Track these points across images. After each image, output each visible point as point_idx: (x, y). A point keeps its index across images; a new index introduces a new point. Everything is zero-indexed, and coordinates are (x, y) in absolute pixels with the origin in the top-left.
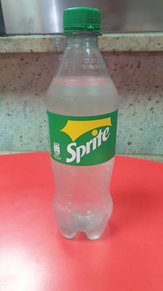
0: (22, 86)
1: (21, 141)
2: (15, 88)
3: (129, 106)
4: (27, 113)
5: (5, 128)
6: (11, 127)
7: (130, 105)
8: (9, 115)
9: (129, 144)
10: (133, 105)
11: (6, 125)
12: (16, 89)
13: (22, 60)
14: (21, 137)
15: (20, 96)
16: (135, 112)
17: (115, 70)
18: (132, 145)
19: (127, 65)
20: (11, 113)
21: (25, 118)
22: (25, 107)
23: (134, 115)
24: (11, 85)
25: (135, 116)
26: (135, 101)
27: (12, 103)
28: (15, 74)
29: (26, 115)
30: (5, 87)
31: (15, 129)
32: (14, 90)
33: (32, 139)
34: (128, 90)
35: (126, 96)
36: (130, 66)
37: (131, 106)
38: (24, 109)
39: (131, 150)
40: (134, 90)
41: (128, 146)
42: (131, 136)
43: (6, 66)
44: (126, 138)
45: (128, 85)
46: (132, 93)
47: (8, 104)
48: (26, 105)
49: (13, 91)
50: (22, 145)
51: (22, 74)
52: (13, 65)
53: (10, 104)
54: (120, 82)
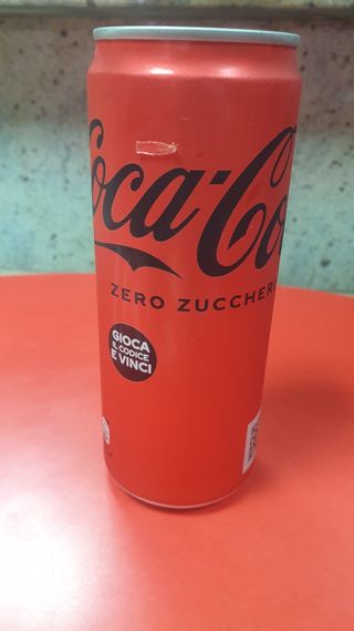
0: (61, 106)
1: (53, 246)
2: (42, 109)
3: (331, 167)
4: (72, 175)
5: (16, 213)
6: (30, 210)
7: (335, 163)
8: (26, 179)
9: (325, 263)
10: (341, 165)
11: (17, 205)
12: (44, 114)
13: (64, 34)
14: (54, 237)
15: (54, 132)
16: (346, 183)
17: (303, 69)
18: (331, 267)
19: (334, 57)
20: (31, 176)
21: (66, 189)
22: (66, 160)
23: (342, 189)
24: (33, 102)
25: (343, 194)
26: (346, 154)
27: (35, 150)
28: (44, 74)
29: (67, 181)
30: (17, 107)
31: (41, 218)
32: (42, 116)
33: (79, 243)
34: (331, 125)
35: (324, 140)
36: (341, 60)
37: (336, 166)
38: (64, 166)
39: (326, 280)
40: (348, 124)
41: (320, 270)
42: (331, 244)
43: (21, 51)
44: (316, 248)
45: (333, 112)
46: (342, 133)
47: (24, 151)
48: (69, 156)
49: (38, 118)
50: (55, 257)
51: (62, 72)
52: (38, 47)
53: (29, 152)
54: (313, 103)
